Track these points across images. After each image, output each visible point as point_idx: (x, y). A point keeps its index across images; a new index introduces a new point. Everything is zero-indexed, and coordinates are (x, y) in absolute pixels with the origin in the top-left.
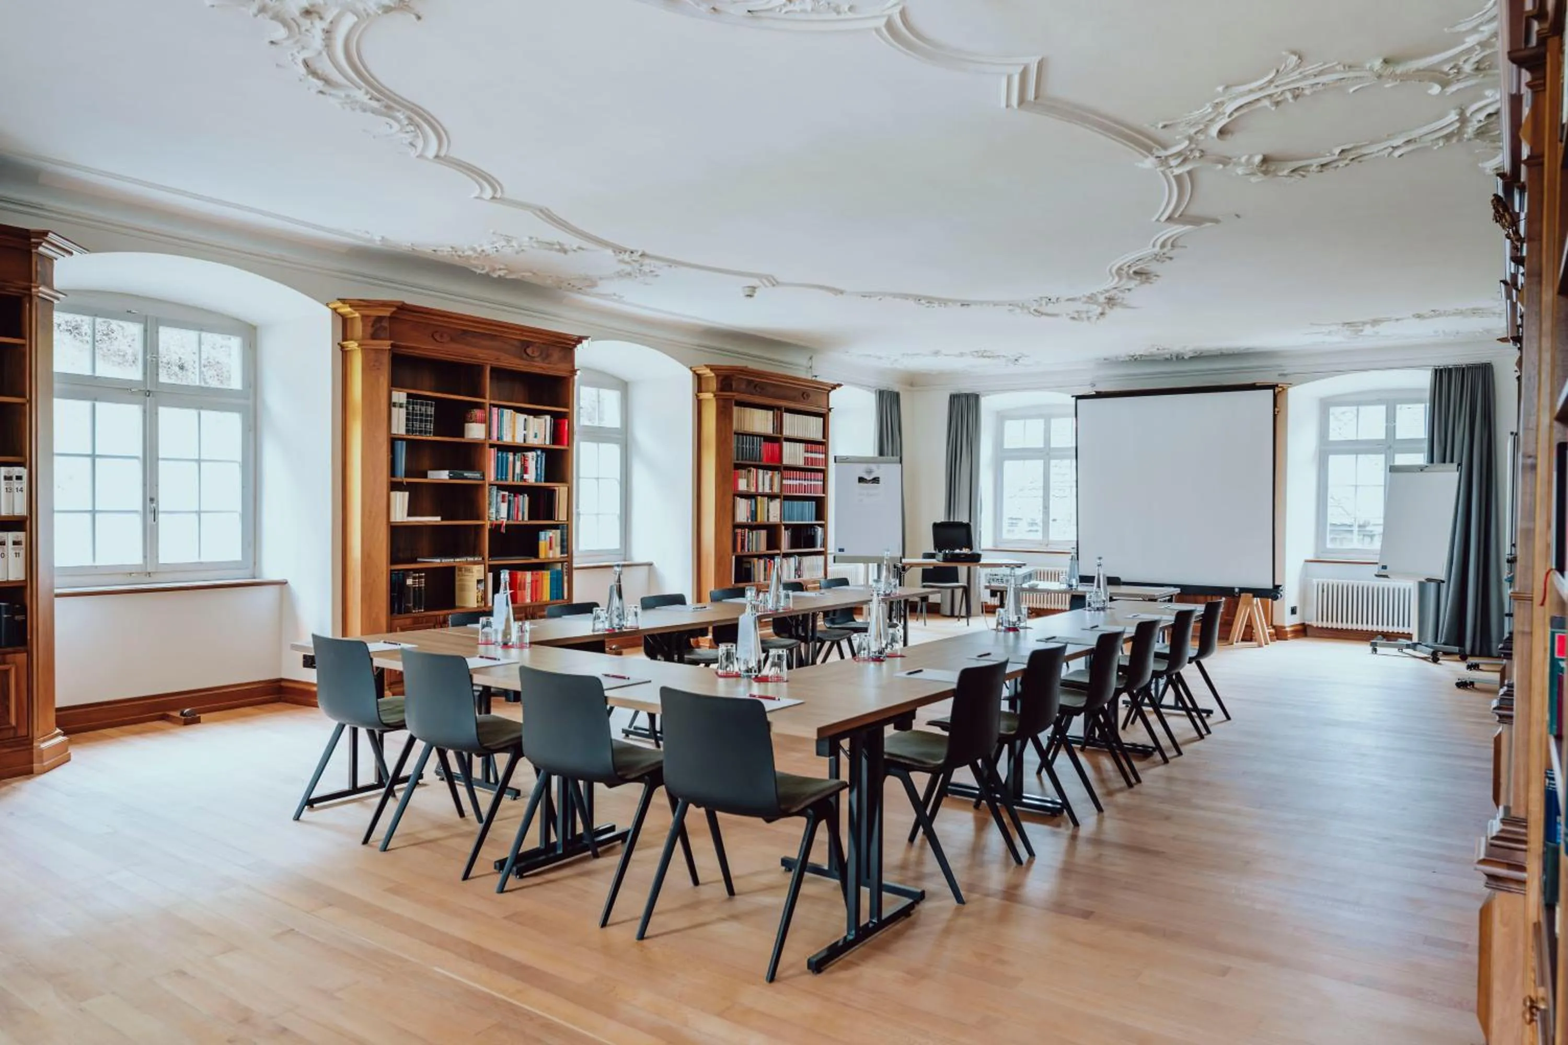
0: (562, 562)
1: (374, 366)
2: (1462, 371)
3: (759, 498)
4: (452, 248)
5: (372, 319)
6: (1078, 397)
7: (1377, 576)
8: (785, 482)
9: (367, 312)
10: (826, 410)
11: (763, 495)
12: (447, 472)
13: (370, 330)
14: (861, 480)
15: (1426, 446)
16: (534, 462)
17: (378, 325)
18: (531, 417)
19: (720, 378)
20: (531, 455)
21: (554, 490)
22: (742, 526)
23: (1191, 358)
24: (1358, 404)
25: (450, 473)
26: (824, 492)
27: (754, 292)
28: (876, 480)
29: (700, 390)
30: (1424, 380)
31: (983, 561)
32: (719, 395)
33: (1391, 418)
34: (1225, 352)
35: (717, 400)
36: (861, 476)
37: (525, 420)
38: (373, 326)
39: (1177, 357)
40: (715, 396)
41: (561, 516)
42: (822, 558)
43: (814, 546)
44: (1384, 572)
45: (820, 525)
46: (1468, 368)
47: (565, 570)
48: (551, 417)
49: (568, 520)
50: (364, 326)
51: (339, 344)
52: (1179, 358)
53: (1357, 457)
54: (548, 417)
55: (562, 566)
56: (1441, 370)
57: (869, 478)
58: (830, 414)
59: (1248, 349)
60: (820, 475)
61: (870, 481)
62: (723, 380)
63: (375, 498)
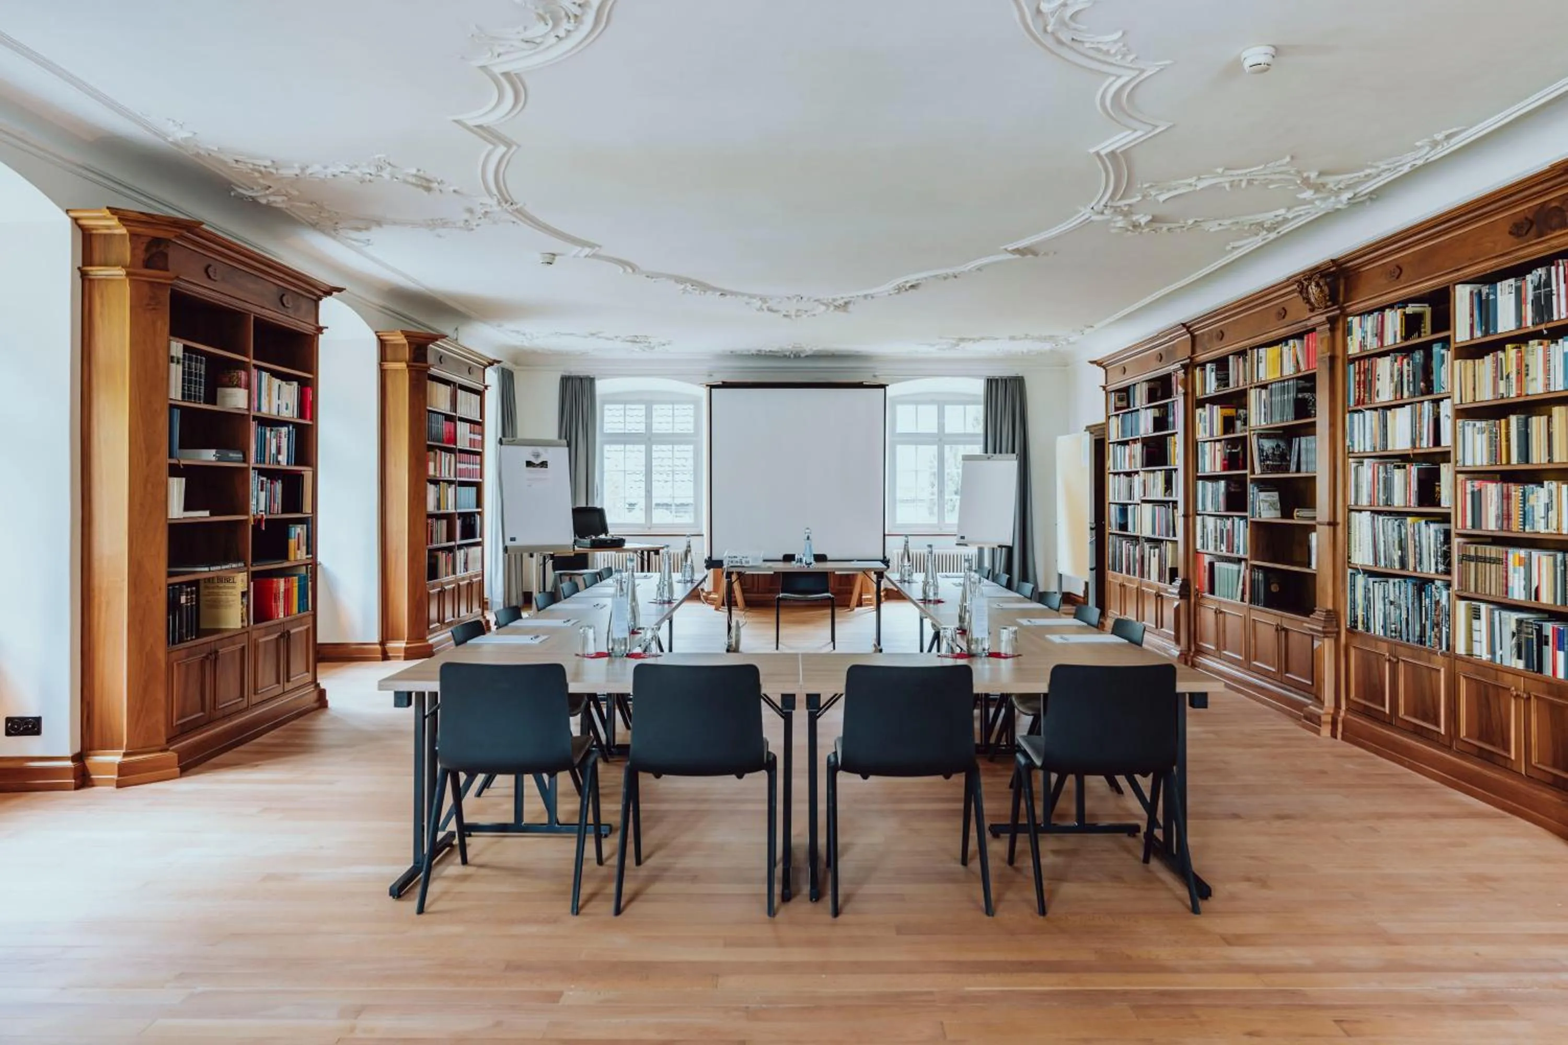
0: (307, 565)
1: (148, 305)
2: (1005, 381)
3: (441, 483)
4: (273, 162)
5: (146, 240)
6: (712, 387)
7: (957, 544)
8: (459, 466)
9: (139, 230)
10: (483, 387)
11: (444, 481)
12: (213, 452)
13: (141, 255)
14: (529, 464)
15: (982, 439)
16: (286, 439)
17: (154, 250)
18: (284, 383)
19: (414, 346)
20: (284, 430)
21: (303, 476)
22: (431, 516)
23: (807, 356)
24: (917, 403)
25: (216, 452)
26: (481, 477)
27: (554, 259)
28: (544, 464)
29: (383, 358)
30: (978, 387)
31: (627, 546)
32: (412, 366)
33: (941, 415)
34: (836, 353)
35: (410, 371)
36: (528, 460)
37: (279, 386)
38: (147, 250)
39: (795, 356)
40: (408, 366)
41: (307, 508)
42: (479, 548)
43: (474, 536)
44: (962, 541)
45: (479, 513)
46: (1010, 380)
47: (309, 574)
48: (299, 384)
49: (313, 512)
50: (133, 249)
51: (79, 268)
52: (797, 356)
53: (917, 448)
54: (295, 384)
55: (307, 569)
56: (991, 380)
57: (537, 462)
58: (486, 391)
59: (858, 352)
60: (478, 457)
61: (537, 465)
62: (415, 349)
63: (149, 486)
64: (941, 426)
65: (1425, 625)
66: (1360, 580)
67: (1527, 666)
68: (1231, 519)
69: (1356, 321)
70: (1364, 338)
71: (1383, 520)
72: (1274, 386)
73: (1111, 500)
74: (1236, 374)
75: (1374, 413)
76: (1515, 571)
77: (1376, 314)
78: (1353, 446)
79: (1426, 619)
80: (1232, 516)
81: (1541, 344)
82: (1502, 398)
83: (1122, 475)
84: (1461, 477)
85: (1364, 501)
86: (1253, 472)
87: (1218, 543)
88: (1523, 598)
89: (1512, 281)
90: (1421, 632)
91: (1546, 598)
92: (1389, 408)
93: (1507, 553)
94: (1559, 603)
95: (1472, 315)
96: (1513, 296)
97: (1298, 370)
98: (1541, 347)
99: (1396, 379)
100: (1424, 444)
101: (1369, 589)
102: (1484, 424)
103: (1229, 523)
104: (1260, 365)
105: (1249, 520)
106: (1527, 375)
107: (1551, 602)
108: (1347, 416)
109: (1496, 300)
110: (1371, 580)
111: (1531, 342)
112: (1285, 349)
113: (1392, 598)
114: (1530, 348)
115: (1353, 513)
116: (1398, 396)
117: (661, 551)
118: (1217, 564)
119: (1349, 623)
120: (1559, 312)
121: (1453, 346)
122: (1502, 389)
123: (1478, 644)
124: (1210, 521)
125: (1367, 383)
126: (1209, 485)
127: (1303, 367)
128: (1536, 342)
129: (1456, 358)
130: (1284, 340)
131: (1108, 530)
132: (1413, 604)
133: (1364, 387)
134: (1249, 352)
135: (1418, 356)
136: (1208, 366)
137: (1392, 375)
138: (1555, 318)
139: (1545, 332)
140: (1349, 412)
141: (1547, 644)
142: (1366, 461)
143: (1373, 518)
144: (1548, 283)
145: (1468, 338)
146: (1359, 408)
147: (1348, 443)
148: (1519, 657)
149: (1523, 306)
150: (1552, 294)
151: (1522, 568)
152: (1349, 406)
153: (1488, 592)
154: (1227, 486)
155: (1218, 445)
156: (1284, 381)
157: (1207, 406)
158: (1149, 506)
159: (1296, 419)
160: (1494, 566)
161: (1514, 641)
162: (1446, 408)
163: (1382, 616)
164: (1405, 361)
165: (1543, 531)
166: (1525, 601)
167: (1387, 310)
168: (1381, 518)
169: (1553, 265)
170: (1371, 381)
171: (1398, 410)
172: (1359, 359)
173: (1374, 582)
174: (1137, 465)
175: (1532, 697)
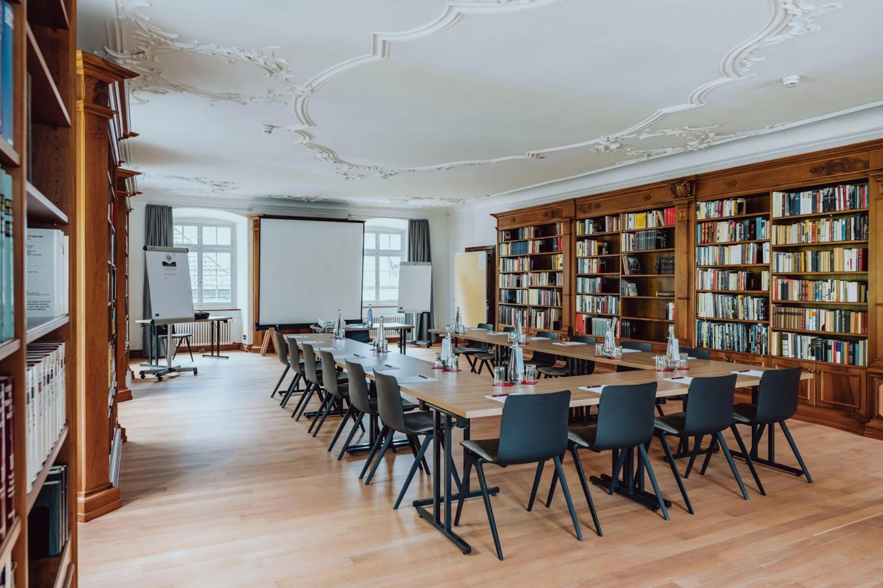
1: (96, 134)
2: (419, 221)
5: (94, 82)
9: (92, 73)
14: (165, 264)
17: (100, 90)
28: (174, 264)
30: (405, 225)
34: (332, 201)
36: (164, 260)
38: (95, 90)
44: (401, 310)
46: (422, 221)
50: (86, 87)
56: (414, 221)
57: (170, 263)
61: (170, 264)
63: (98, 278)
64: (377, 245)
65: (750, 344)
66: (705, 325)
67: (817, 358)
68: (605, 297)
69: (702, 205)
70: (708, 212)
71: (721, 297)
72: (640, 232)
73: (501, 287)
74: (611, 225)
75: (716, 247)
76: (810, 318)
77: (717, 202)
78: (700, 262)
79: (752, 340)
80: (607, 295)
81: (828, 220)
82: (803, 243)
83: (511, 275)
84: (775, 277)
85: (708, 287)
86: (623, 273)
87: (595, 309)
88: (814, 330)
89: (810, 192)
90: (748, 346)
91: (829, 329)
92: (727, 245)
93: (805, 310)
94: (837, 331)
95: (784, 206)
96: (811, 199)
97: (660, 225)
98: (828, 222)
99: (731, 232)
100: (750, 262)
101: (711, 329)
102: (791, 254)
103: (603, 299)
104: (630, 222)
105: (621, 297)
106: (819, 233)
107: (832, 330)
108: (697, 248)
109: (799, 200)
110: (713, 325)
111: (822, 220)
112: (650, 216)
113: (727, 332)
114: (821, 222)
115: (700, 294)
116: (733, 240)
117: (228, 320)
118: (594, 319)
119: (696, 344)
120: (840, 207)
121: (771, 219)
122: (803, 238)
123: (787, 351)
124: (588, 299)
125: (711, 233)
126: (587, 280)
127: (663, 224)
128: (825, 219)
129: (773, 224)
130: (650, 211)
131: (497, 302)
132: (743, 334)
133: (708, 235)
134: (621, 215)
135: (747, 222)
136: (587, 221)
137: (729, 230)
138: (837, 209)
139: (831, 215)
140: (698, 246)
141: (830, 349)
142: (709, 270)
143: (714, 296)
144: (833, 194)
145: (781, 216)
146: (706, 244)
147: (697, 260)
148: (813, 355)
149: (818, 204)
150: (835, 200)
151: (814, 317)
152: (697, 244)
153: (792, 328)
154: (602, 281)
155: (595, 261)
156: (648, 230)
157: (586, 240)
158: (536, 291)
159: (656, 249)
160: (796, 317)
161: (810, 349)
162: (766, 247)
163: (720, 341)
164: (738, 224)
165: (827, 301)
166: (816, 331)
167: (725, 201)
168: (720, 296)
169: (836, 187)
170: (713, 233)
171: (732, 247)
172: (705, 222)
173: (715, 325)
174: (526, 269)
175: (822, 372)
